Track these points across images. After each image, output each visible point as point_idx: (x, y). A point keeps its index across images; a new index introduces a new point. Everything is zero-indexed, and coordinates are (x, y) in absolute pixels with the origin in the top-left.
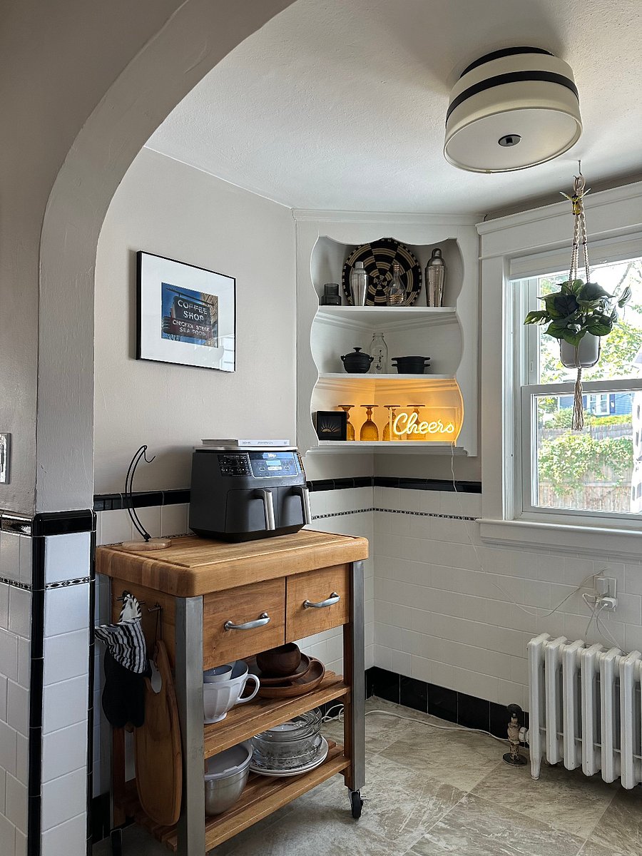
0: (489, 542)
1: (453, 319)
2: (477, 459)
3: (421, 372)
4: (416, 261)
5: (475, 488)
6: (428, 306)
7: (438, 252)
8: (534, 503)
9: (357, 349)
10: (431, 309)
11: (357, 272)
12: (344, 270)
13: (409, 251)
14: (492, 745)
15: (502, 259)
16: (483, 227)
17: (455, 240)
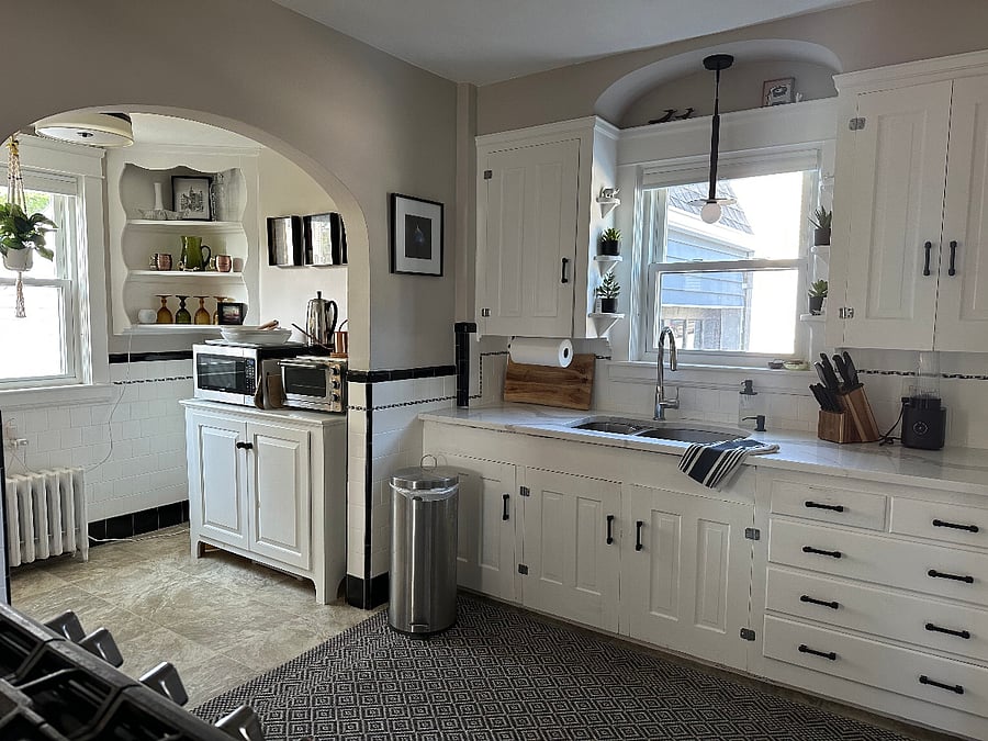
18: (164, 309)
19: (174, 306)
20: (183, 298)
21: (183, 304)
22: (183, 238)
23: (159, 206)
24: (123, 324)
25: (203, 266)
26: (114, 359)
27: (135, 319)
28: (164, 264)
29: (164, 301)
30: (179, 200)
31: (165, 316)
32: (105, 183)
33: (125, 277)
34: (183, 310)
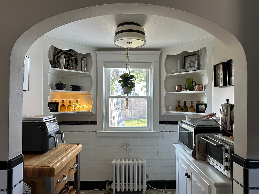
0: (98, 138)
1: (89, 75)
2: (96, 115)
3: (80, 90)
4: (76, 56)
5: (95, 123)
6: (82, 71)
7: (85, 56)
8: (110, 126)
9: (60, 82)
10: (83, 72)
11: (62, 58)
12: (54, 55)
13: (74, 53)
14: (100, 192)
15: (103, 62)
16: (98, 52)
17: (90, 54)
18: (179, 106)
19: (182, 104)
20: (185, 102)
21: (185, 104)
22: (186, 79)
23: (179, 68)
24: (164, 111)
25: (192, 89)
26: (161, 123)
27: (168, 109)
28: (178, 89)
29: (179, 103)
30: (187, 65)
31: (179, 108)
32: (160, 63)
33: (165, 94)
34: (185, 106)
